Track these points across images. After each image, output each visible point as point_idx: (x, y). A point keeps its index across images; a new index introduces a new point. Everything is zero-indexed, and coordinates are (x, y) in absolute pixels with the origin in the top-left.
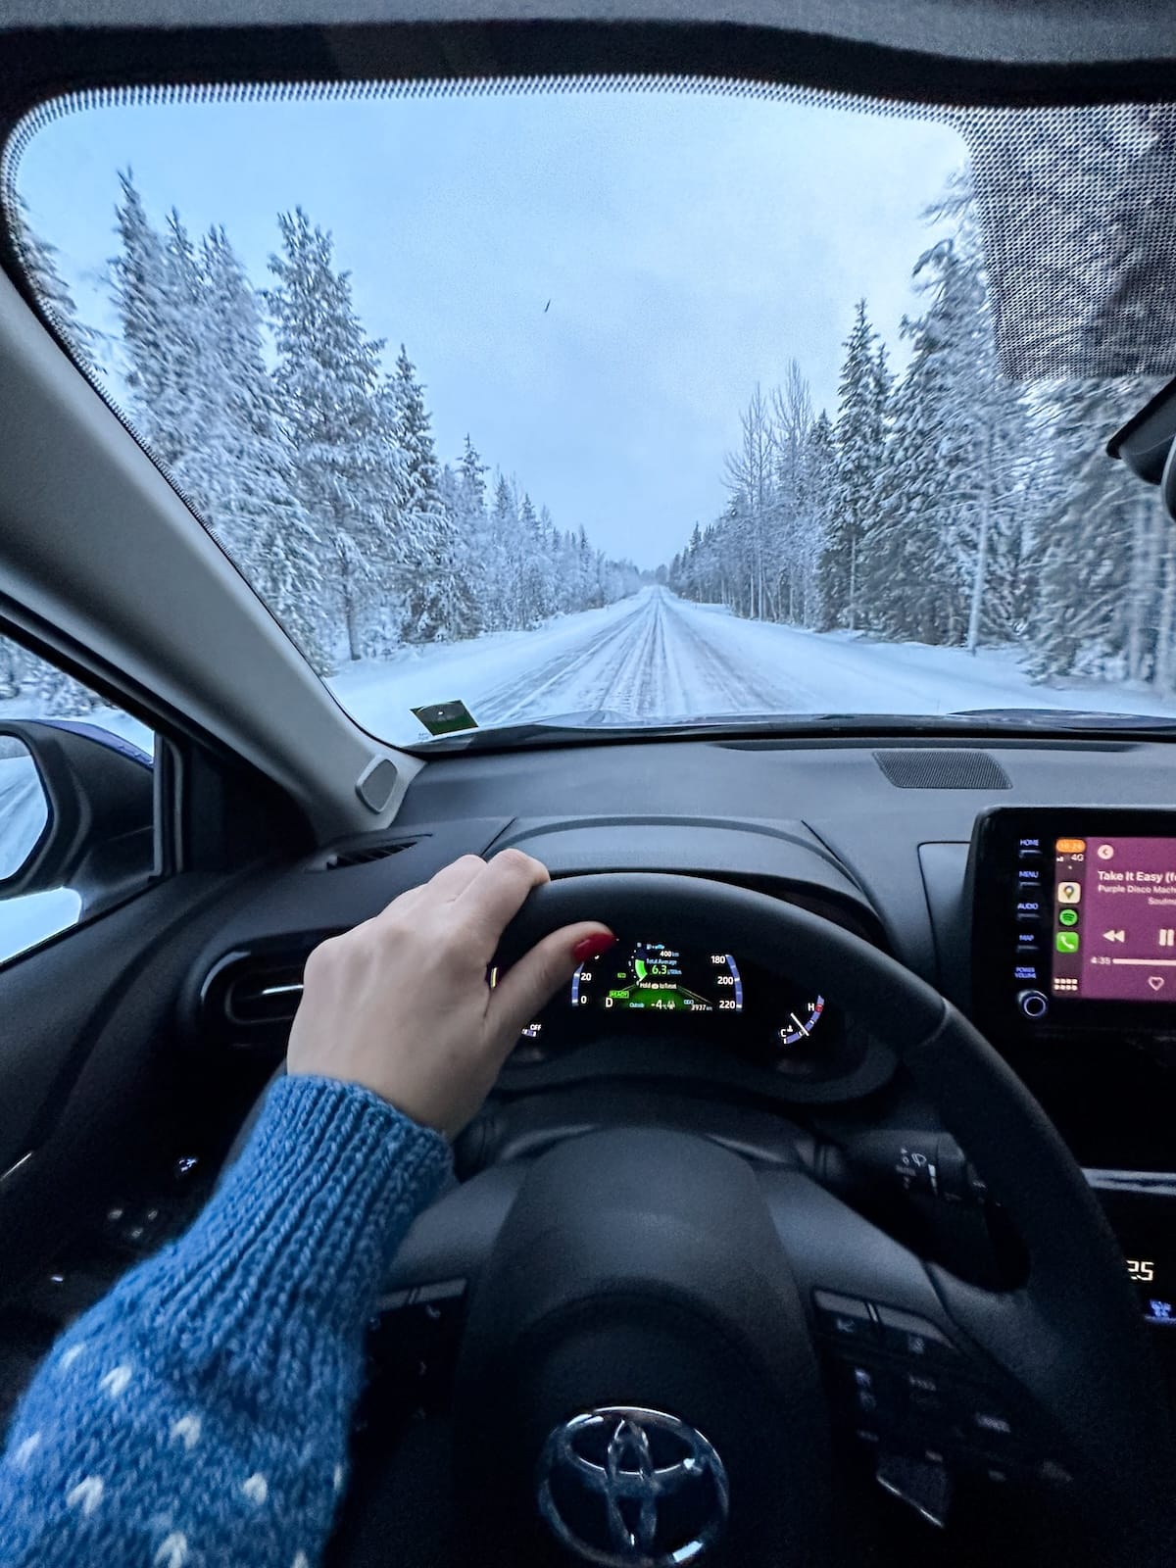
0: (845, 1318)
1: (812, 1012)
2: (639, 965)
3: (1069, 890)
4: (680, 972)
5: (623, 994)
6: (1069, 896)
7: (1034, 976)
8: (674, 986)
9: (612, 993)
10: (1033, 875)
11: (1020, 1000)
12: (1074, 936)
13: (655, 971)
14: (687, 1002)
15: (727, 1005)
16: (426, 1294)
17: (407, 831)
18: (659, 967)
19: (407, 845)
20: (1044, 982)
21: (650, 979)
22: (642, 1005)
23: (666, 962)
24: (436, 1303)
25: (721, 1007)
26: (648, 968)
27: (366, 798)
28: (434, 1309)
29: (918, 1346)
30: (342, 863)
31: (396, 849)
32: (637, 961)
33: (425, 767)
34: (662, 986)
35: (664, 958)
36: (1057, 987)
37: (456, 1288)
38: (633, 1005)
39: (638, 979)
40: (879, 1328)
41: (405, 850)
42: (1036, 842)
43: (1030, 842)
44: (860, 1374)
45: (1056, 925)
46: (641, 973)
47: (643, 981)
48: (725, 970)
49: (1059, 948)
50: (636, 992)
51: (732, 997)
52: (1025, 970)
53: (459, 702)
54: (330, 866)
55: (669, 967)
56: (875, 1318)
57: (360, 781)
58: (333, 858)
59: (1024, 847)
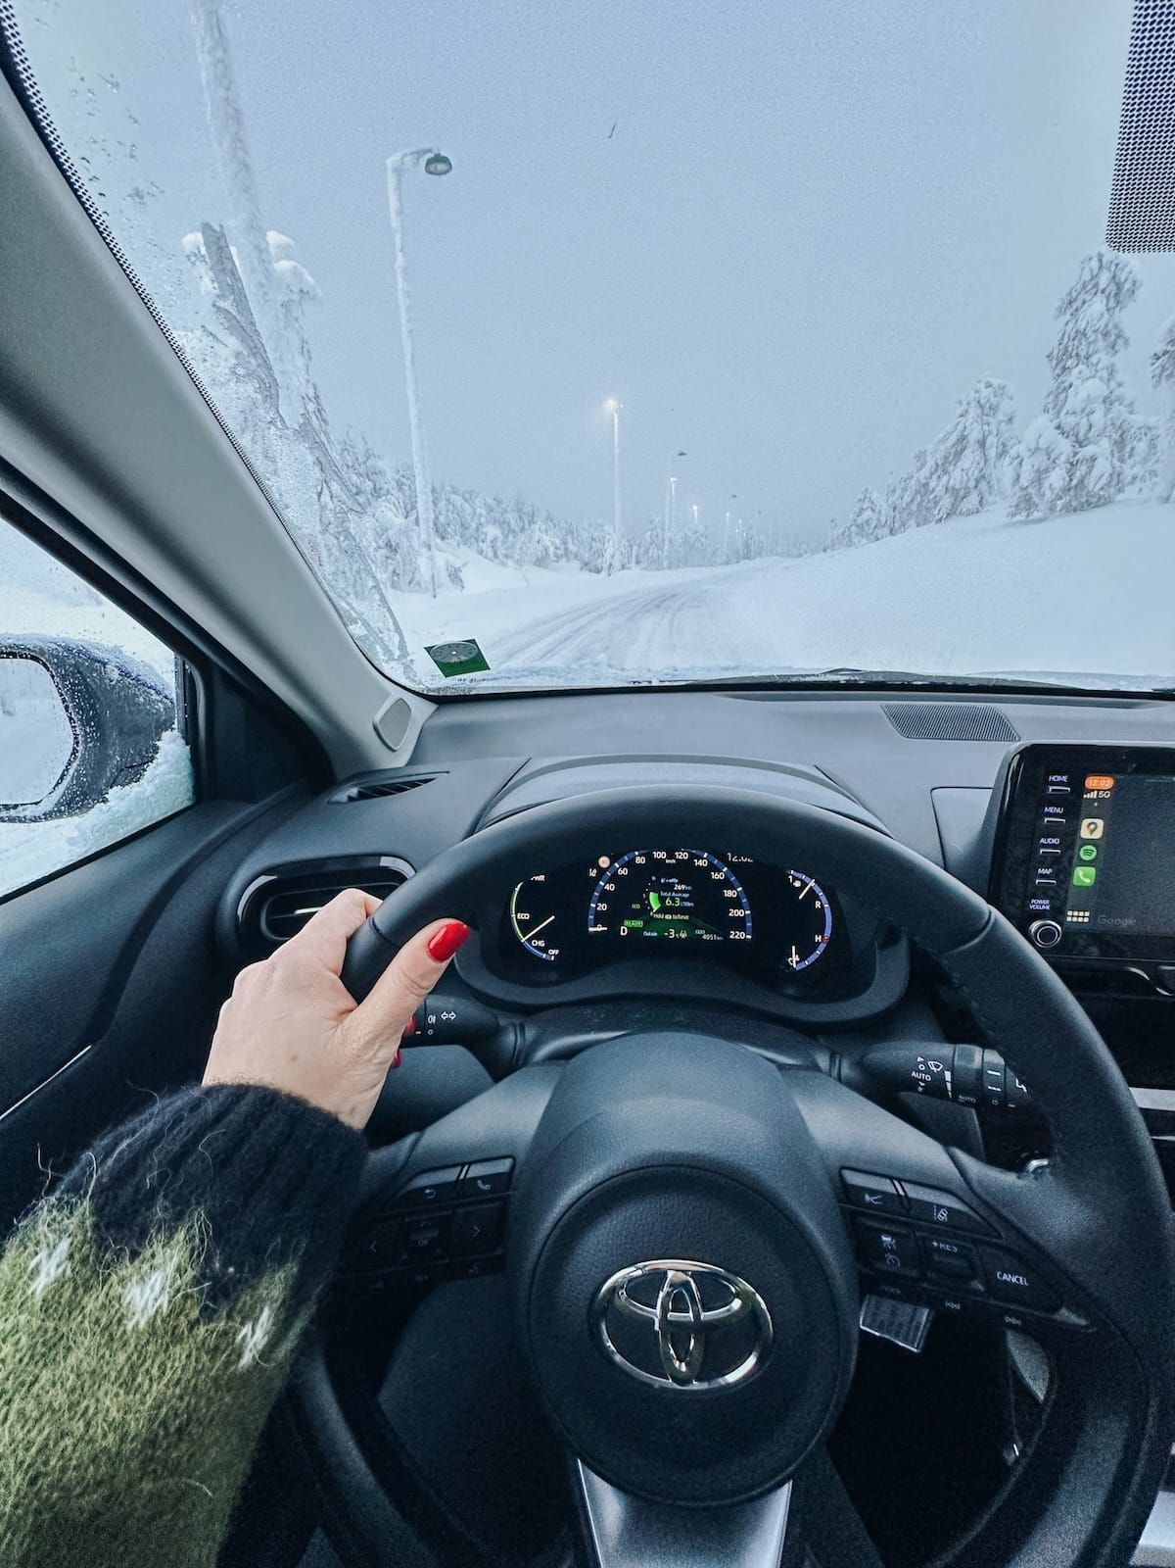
0: (873, 1192)
1: (819, 943)
2: (653, 897)
3: (1092, 827)
4: (692, 904)
5: (638, 924)
6: (1092, 832)
7: (1048, 907)
8: (687, 917)
9: (627, 923)
10: (1058, 810)
11: (1033, 930)
12: (1092, 871)
13: (669, 903)
14: (698, 932)
15: (737, 935)
16: (476, 1171)
17: (422, 769)
18: (673, 899)
19: (426, 781)
20: (1057, 913)
21: (663, 910)
22: (656, 934)
23: (680, 895)
24: (485, 1179)
25: (731, 937)
26: (662, 900)
27: (383, 735)
28: (484, 1183)
29: (942, 1216)
30: (362, 796)
31: (414, 784)
32: (651, 893)
33: (438, 709)
34: (675, 917)
35: (677, 891)
36: (1069, 919)
37: (504, 1166)
38: (646, 934)
39: (652, 909)
40: (905, 1202)
41: (424, 786)
42: (1065, 778)
43: (1059, 778)
44: (886, 1239)
45: (1075, 861)
46: (655, 905)
47: (658, 912)
48: (736, 903)
49: (1075, 882)
50: (650, 922)
51: (742, 928)
52: (1039, 902)
53: (473, 641)
54: (351, 799)
55: (682, 899)
56: (901, 1193)
57: (378, 718)
58: (354, 791)
59: (1053, 783)
